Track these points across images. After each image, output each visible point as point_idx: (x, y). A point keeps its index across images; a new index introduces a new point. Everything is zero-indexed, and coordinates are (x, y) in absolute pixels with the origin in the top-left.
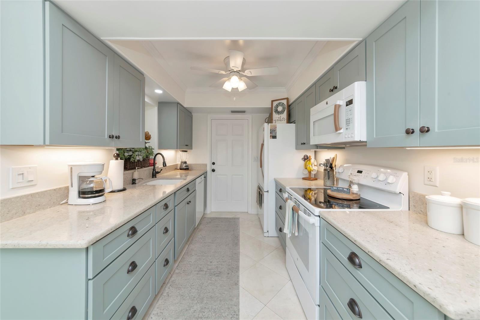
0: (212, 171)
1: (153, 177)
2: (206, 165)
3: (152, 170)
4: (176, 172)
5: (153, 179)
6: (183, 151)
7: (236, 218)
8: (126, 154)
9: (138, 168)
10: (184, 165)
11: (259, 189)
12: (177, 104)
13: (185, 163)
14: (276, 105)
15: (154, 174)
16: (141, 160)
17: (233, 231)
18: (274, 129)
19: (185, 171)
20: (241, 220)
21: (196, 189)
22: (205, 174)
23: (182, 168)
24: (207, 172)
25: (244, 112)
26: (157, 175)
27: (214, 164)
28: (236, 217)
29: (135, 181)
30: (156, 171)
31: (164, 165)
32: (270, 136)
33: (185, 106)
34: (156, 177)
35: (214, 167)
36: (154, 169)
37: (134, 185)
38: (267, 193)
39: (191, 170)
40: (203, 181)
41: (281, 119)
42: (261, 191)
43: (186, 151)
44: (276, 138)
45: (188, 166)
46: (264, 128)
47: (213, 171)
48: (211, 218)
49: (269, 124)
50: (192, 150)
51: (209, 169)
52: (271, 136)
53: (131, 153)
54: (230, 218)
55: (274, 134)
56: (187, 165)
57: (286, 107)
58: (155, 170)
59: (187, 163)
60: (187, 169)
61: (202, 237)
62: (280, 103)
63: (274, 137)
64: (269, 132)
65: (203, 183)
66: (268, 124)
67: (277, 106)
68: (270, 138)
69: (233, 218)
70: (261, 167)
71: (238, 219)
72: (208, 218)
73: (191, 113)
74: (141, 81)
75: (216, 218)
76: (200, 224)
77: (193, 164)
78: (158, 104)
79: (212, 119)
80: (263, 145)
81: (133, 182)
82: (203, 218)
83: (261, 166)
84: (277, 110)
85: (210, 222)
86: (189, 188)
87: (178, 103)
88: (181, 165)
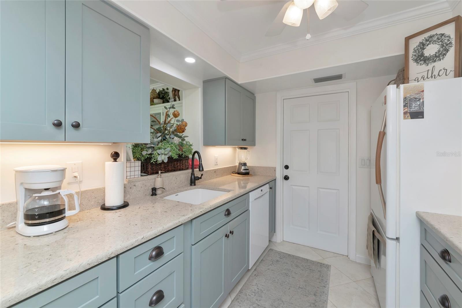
0: (284, 178)
1: (191, 185)
2: (274, 169)
3: (191, 175)
4: (232, 176)
5: (192, 187)
6: (241, 148)
7: (324, 264)
8: (144, 153)
9: (161, 173)
10: (243, 168)
11: (374, 224)
12: (224, 79)
13: (245, 164)
14: (418, 44)
15: (193, 181)
16: (166, 161)
17: (315, 295)
18: (417, 96)
19: (243, 177)
20: (332, 271)
21: (250, 209)
22: (272, 184)
23: (240, 172)
24: (275, 180)
25: (339, 77)
26: (196, 181)
27: (287, 167)
28: (325, 262)
29: (155, 191)
30: (196, 175)
31: (201, 168)
32: (402, 112)
33: (239, 82)
34: (195, 185)
35: (286, 172)
36: (192, 173)
37: (154, 197)
38: (394, 242)
39: (252, 175)
40: (268, 193)
41: (436, 73)
42: (379, 232)
43: (245, 148)
44: (423, 118)
45: (248, 170)
46: (385, 97)
47: (286, 178)
48: (280, 253)
49: (402, 86)
50: (255, 147)
51: (279, 175)
52: (405, 113)
53: (150, 151)
54: (313, 262)
55: (414, 108)
56: (247, 168)
57: (453, 42)
58: (194, 175)
59: (248, 165)
60: (247, 174)
61: (257, 290)
62: (431, 37)
63: (418, 115)
64: (402, 104)
65: (267, 196)
66: (397, 87)
67: (423, 46)
68: (405, 118)
69: (318, 263)
70: (377, 183)
71: (328, 267)
72: (276, 252)
73: (253, 94)
74: (140, 36)
75: (289, 255)
76: (260, 261)
77: (255, 167)
78: (202, 84)
79: (284, 99)
80: (382, 135)
81: (153, 193)
82: (268, 250)
83: (379, 180)
84: (422, 55)
85: (278, 261)
86: (230, 209)
87: (226, 78)
88: (239, 168)
